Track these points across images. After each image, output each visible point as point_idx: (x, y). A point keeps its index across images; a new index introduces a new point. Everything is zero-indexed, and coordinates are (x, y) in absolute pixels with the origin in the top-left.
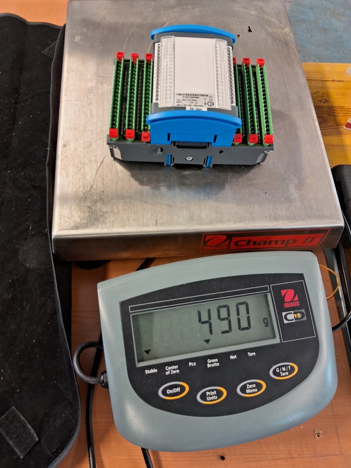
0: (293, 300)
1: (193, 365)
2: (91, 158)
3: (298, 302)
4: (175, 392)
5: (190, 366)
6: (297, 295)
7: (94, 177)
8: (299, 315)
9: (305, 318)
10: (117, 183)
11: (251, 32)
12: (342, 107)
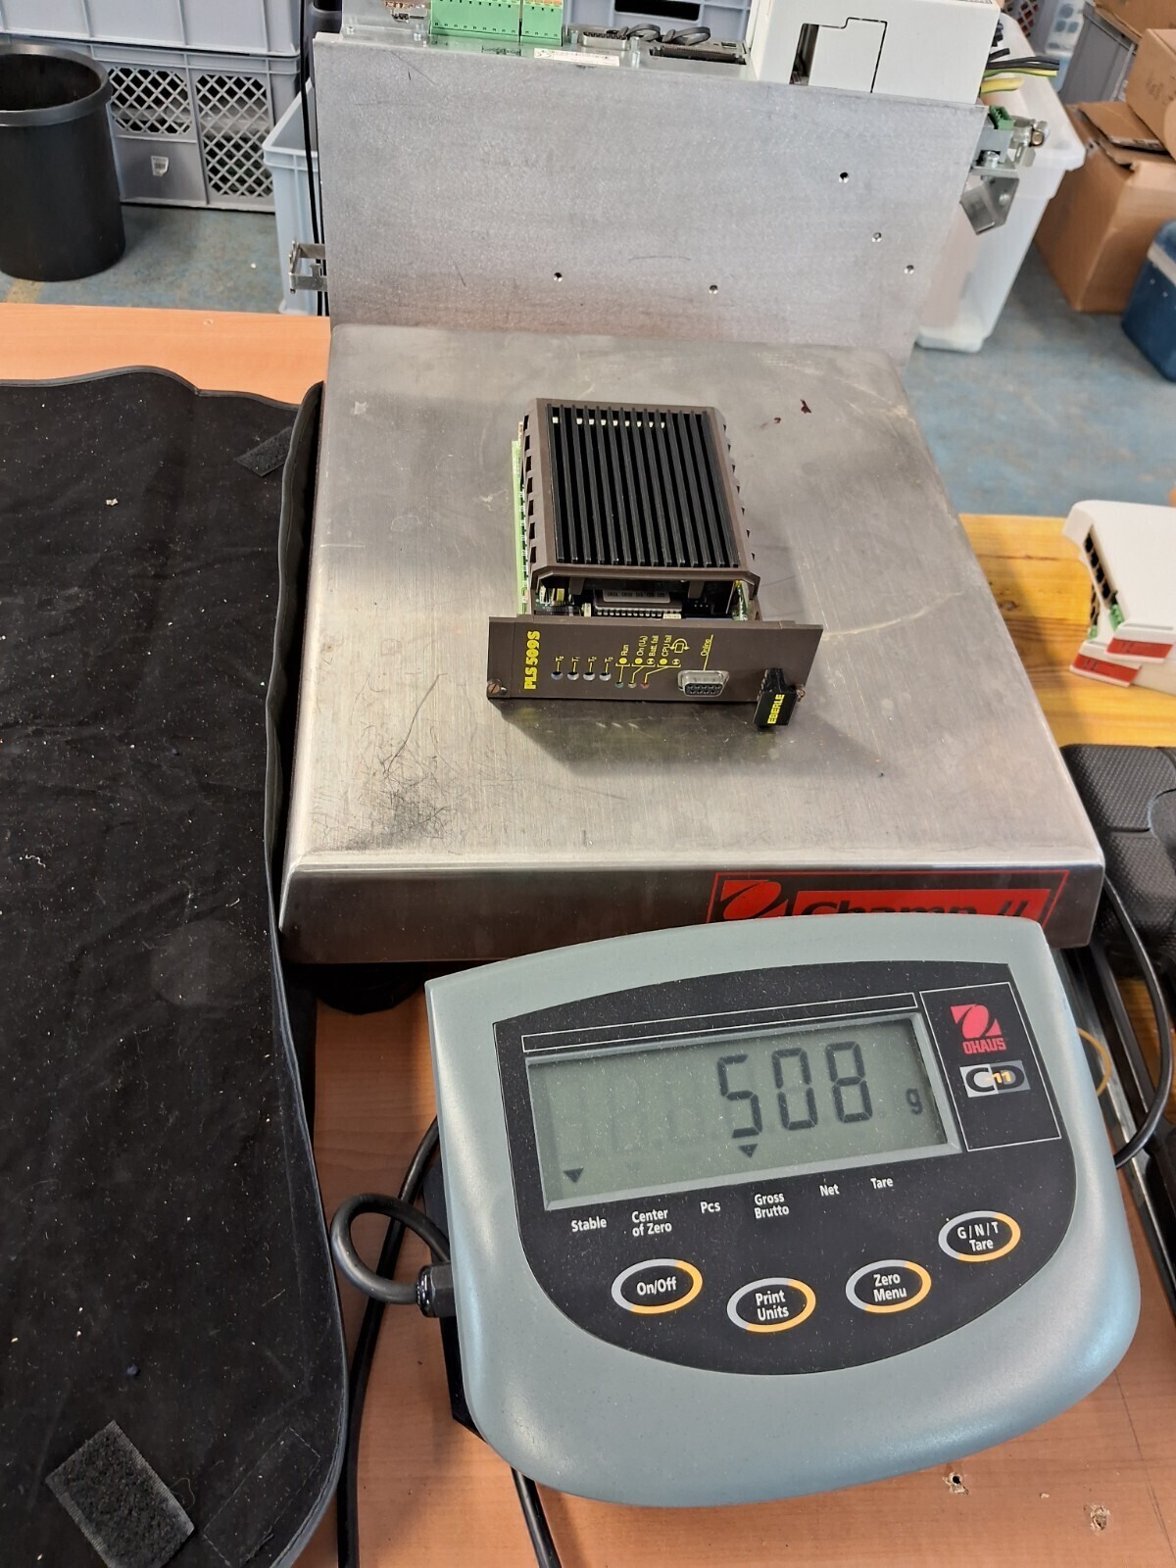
0: (987, 1035)
1: (712, 1211)
2: (401, 678)
3: (1002, 1039)
4: (664, 1290)
5: (703, 1212)
6: (996, 1021)
7: (408, 721)
8: (1008, 1077)
9: (1025, 1086)
10: (472, 738)
11: (809, 411)
12: (1061, 621)
